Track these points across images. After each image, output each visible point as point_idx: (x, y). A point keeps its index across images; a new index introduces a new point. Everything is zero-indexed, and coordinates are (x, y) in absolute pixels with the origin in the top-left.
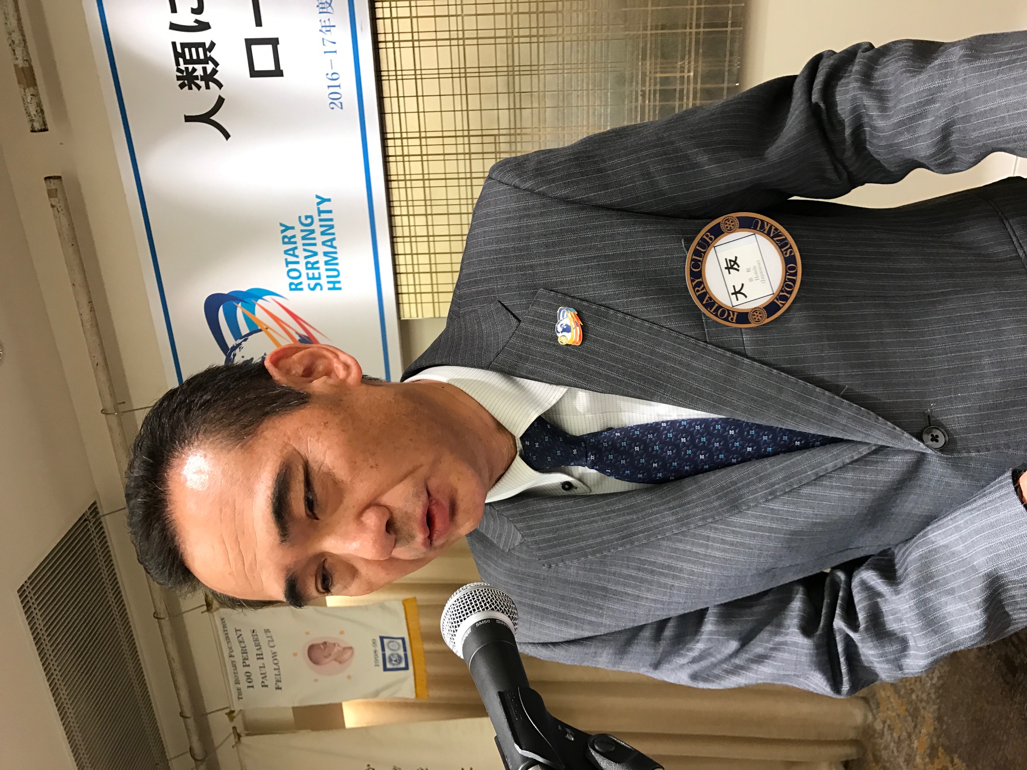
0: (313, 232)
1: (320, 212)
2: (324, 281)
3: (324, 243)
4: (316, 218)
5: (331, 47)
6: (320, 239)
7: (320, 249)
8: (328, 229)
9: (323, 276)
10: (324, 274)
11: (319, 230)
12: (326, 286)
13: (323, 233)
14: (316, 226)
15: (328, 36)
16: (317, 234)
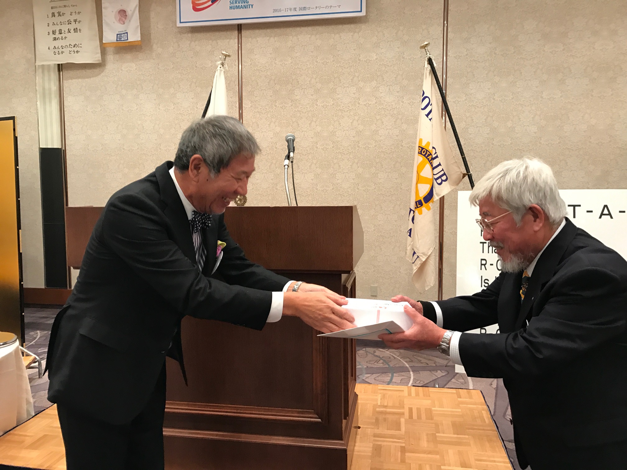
0: (245, 3)
1: (249, 5)
2: (232, 5)
3: (242, 6)
4: (248, 4)
5: (286, 10)
6: (243, 5)
7: (240, 5)
8: (246, 7)
9: (233, 5)
10: (234, 5)
11: (245, 4)
12: (231, 5)
13: (244, 6)
14: (246, 4)
15: (289, 10)
16: (244, 4)
